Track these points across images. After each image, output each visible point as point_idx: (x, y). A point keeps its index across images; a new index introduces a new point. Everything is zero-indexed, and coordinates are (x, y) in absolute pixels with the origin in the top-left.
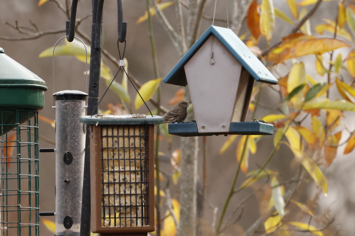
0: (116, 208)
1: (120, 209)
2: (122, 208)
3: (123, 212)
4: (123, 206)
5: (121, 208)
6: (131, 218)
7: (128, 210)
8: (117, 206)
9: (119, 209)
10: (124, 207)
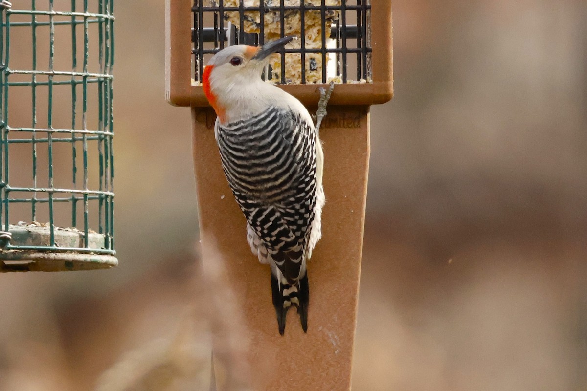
0: (250, 15)
1: (262, 18)
2: (272, 14)
3: (276, 29)
4: (274, 9)
5: (268, 17)
6: (303, 51)
7: (294, 22)
8: (252, 10)
9: (258, 21)
10: (278, 13)
